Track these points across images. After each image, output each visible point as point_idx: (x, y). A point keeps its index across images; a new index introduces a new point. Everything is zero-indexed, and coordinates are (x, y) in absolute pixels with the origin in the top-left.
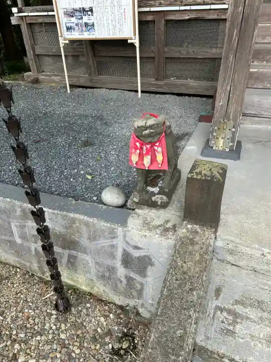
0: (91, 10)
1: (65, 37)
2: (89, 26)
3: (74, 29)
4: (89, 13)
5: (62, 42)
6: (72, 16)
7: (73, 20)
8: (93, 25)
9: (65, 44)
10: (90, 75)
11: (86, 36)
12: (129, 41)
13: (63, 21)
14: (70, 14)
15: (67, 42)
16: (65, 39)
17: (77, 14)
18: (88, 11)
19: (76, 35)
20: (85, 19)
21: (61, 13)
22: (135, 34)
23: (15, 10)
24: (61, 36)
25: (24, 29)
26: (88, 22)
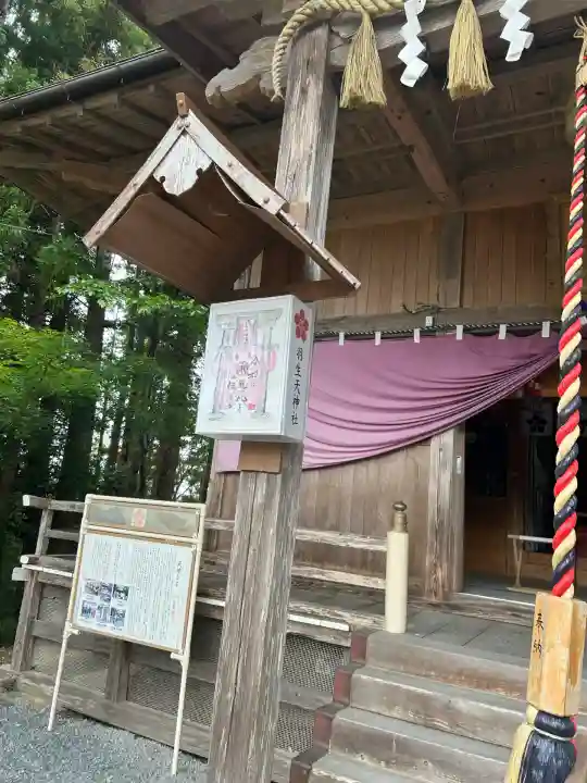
0: (126, 592)
1: (76, 622)
2: (117, 616)
3: (93, 614)
4: (123, 595)
5: (68, 630)
6: (97, 594)
7: (97, 599)
8: (123, 615)
9: (73, 635)
10: (109, 696)
11: (109, 629)
12: (173, 656)
13: (80, 596)
14: (94, 590)
15: (76, 632)
16: (74, 627)
17: (106, 592)
18: (120, 592)
19: (93, 625)
20: (114, 603)
21: (82, 584)
22: (183, 647)
23: (24, 559)
24: (71, 621)
25: (29, 592)
26: (118, 608)
